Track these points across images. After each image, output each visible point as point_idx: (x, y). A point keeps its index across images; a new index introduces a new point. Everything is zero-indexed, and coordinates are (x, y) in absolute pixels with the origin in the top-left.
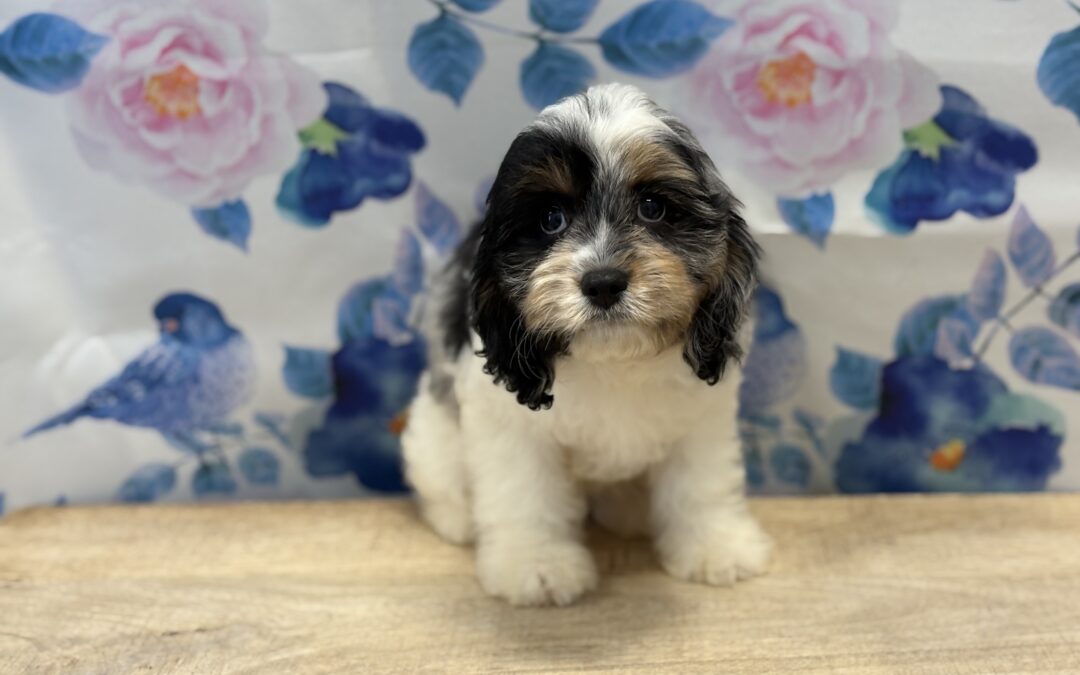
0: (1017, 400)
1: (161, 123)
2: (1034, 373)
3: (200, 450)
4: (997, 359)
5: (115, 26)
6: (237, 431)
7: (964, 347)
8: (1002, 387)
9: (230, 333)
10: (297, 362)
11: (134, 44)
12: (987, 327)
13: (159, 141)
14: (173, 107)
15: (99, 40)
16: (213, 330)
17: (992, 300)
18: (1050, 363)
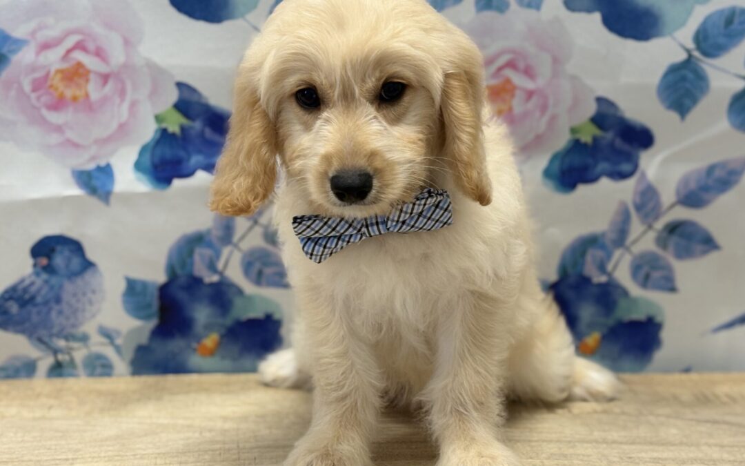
0: (635, 302)
1: (58, 104)
2: (645, 282)
3: (55, 352)
4: (623, 275)
5: (33, 33)
6: (84, 339)
7: (602, 268)
8: (625, 293)
9: (88, 265)
10: (133, 289)
11: (46, 46)
12: (617, 253)
13: (55, 118)
14: (69, 93)
15: (19, 44)
16: (76, 263)
17: (621, 235)
18: (656, 275)
